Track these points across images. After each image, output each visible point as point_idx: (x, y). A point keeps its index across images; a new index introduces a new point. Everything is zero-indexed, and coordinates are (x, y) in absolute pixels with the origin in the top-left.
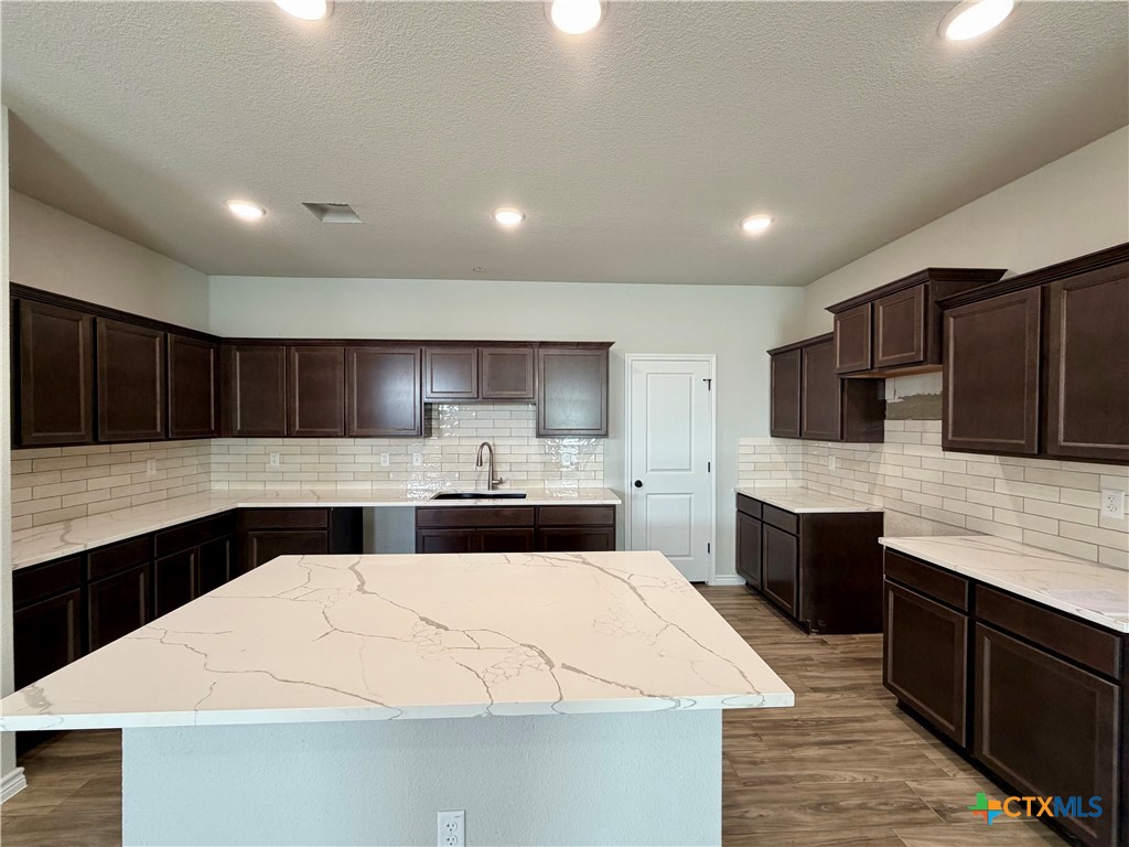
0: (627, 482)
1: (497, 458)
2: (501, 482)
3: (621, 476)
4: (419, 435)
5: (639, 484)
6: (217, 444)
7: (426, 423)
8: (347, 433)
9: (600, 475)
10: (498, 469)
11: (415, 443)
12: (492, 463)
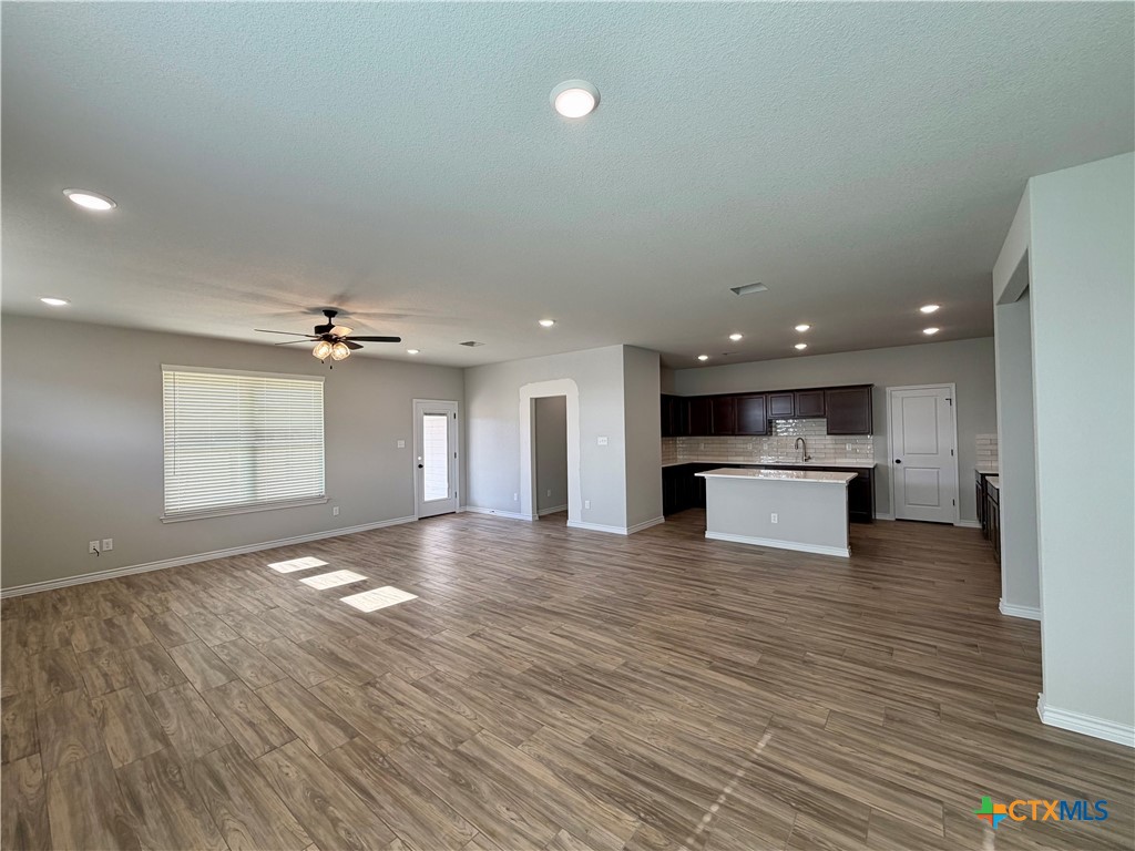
0: (890, 460)
1: (807, 446)
2: (810, 458)
3: (886, 456)
4: (766, 434)
5: (898, 461)
6: (680, 439)
7: (769, 429)
8: (733, 434)
9: (871, 456)
10: (808, 451)
11: (765, 439)
12: (805, 448)
